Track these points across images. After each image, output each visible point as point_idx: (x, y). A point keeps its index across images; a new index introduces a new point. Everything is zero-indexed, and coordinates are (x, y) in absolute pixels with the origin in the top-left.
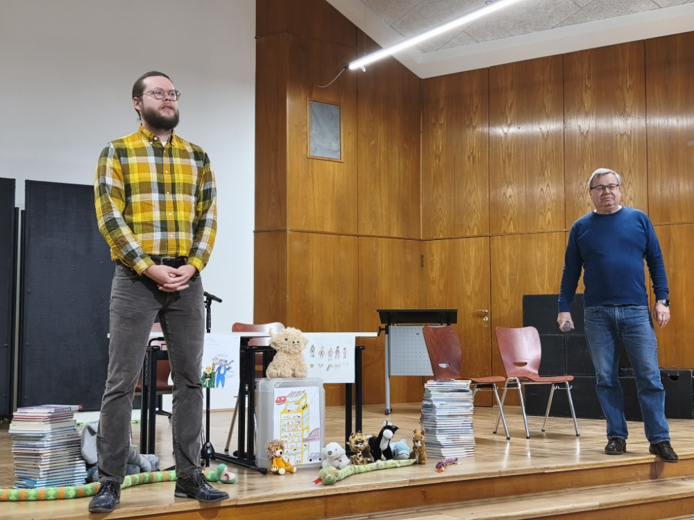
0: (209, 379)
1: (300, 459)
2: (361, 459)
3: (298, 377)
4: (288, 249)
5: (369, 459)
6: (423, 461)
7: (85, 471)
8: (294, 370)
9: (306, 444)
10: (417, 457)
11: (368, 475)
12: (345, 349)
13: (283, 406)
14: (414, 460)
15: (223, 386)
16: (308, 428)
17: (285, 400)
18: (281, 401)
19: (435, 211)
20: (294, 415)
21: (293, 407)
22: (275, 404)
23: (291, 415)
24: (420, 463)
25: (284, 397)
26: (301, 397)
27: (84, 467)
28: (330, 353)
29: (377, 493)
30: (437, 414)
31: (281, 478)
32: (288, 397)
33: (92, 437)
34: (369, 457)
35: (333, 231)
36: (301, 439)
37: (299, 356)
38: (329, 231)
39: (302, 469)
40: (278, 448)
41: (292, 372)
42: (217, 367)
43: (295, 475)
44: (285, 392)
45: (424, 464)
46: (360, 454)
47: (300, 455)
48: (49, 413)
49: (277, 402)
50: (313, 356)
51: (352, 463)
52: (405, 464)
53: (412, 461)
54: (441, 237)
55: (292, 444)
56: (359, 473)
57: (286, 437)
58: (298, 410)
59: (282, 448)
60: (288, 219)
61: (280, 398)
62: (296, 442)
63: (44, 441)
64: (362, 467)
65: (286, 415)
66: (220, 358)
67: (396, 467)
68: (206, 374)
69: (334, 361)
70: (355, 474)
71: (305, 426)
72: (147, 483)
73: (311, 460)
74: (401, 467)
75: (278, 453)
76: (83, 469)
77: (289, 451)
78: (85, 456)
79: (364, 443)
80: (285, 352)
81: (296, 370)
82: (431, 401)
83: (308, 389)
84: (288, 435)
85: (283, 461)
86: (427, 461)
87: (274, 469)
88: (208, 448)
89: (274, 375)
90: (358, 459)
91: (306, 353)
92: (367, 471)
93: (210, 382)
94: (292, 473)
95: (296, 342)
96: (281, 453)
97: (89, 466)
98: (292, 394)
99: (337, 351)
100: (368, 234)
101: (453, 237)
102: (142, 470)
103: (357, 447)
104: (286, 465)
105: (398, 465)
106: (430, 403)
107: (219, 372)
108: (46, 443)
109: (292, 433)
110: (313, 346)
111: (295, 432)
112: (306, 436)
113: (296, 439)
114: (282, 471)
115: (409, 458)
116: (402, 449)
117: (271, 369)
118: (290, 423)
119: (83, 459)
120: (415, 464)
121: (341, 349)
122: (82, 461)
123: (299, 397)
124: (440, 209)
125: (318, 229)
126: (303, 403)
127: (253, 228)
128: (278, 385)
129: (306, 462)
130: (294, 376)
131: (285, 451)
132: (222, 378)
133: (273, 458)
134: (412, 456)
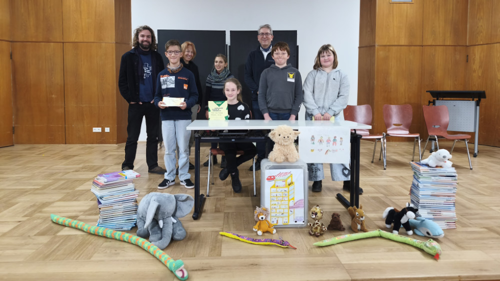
1: (287, 221)
4: (376, 56)
9: (292, 210)
12: (341, 138)
13: (272, 183)
16: (293, 199)
17: (274, 178)
18: (271, 179)
19: (478, 27)
20: (281, 189)
21: (280, 183)
22: (266, 181)
23: (279, 190)
25: (274, 176)
26: (287, 176)
28: (328, 141)
32: (277, 176)
35: (406, 44)
36: (287, 207)
38: (403, 44)
40: (261, 214)
41: (285, 158)
44: (275, 172)
47: (287, 218)
49: (268, 179)
50: (314, 143)
54: (481, 43)
55: (280, 210)
57: (275, 204)
58: (285, 186)
60: (377, 39)
62: (284, 209)
65: (275, 189)
69: (331, 147)
71: (291, 197)
73: (296, 222)
75: (260, 218)
77: (278, 214)
80: (279, 144)
83: (294, 171)
84: (277, 203)
87: (254, 230)
94: (272, 234)
95: (286, 137)
96: (262, 218)
98: (280, 174)
99: (335, 140)
100: (430, 44)
101: (490, 43)
106: (417, 183)
109: (279, 202)
110: (313, 137)
111: (282, 202)
112: (291, 204)
113: (283, 207)
114: (259, 232)
118: (278, 195)
121: (338, 139)
124: (482, 26)
125: (396, 44)
126: (289, 181)
127: (358, 45)
128: (268, 168)
129: (292, 222)
130: (286, 160)
133: (257, 221)
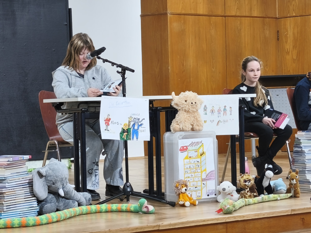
0: (126, 133)
1: (200, 195)
2: (249, 194)
3: (196, 130)
4: (169, 29)
5: (255, 194)
6: (298, 195)
7: (36, 205)
8: (193, 125)
9: (204, 183)
10: (292, 192)
11: (256, 206)
13: (185, 154)
14: (291, 194)
15: (137, 138)
16: (205, 170)
17: (187, 149)
18: (184, 149)
20: (194, 160)
21: (193, 154)
23: (192, 160)
24: (295, 196)
25: (186, 146)
27: (36, 203)
29: (266, 220)
30: (306, 158)
31: (187, 210)
32: (189, 146)
33: (41, 179)
34: (255, 192)
37: (196, 114)
39: (202, 203)
40: (184, 186)
41: (191, 127)
42: (132, 123)
43: (197, 207)
44: (187, 142)
45: (299, 197)
46: (248, 190)
47: (200, 192)
48: (8, 161)
49: (181, 150)
50: (206, 114)
51: (242, 197)
52: (284, 198)
53: (289, 195)
55: (194, 183)
56: (249, 205)
58: (197, 157)
59: (186, 186)
61: (183, 147)
62: (197, 181)
63: (5, 183)
64: (251, 200)
65: (188, 160)
66: (134, 117)
67: (277, 200)
68: (124, 130)
69: (222, 118)
70: (246, 205)
71: (203, 169)
72: (84, 214)
73: (208, 195)
74: (281, 200)
75: (183, 190)
76: (35, 204)
77: (192, 188)
78: (36, 194)
79: (251, 182)
80: (185, 111)
81: (194, 125)
82: (301, 147)
83: (204, 140)
84: (190, 176)
85: (187, 196)
86: (300, 195)
87: (181, 203)
88: (128, 187)
89: (177, 129)
90: (247, 194)
91: (201, 111)
92: (255, 204)
93: (127, 135)
94: (195, 205)
95: (194, 103)
96: (186, 190)
97: (39, 202)
98: (192, 144)
102: (80, 205)
103: (245, 185)
104: (190, 199)
105: (279, 198)
106: (300, 149)
107: (134, 128)
108: (7, 184)
109: (193, 174)
110: (205, 106)
111: (196, 174)
112: (204, 176)
113: (197, 179)
114: (187, 204)
115: (286, 193)
116: (280, 186)
117: (174, 125)
118: (191, 167)
119: (35, 196)
120: (291, 197)
122: (34, 198)
123: (198, 147)
125: (193, 12)
126: (201, 151)
127: (140, 13)
128: (181, 137)
129: (204, 196)
130: (193, 129)
131: (189, 188)
132: (136, 132)
133: (179, 195)
134: (288, 191)
